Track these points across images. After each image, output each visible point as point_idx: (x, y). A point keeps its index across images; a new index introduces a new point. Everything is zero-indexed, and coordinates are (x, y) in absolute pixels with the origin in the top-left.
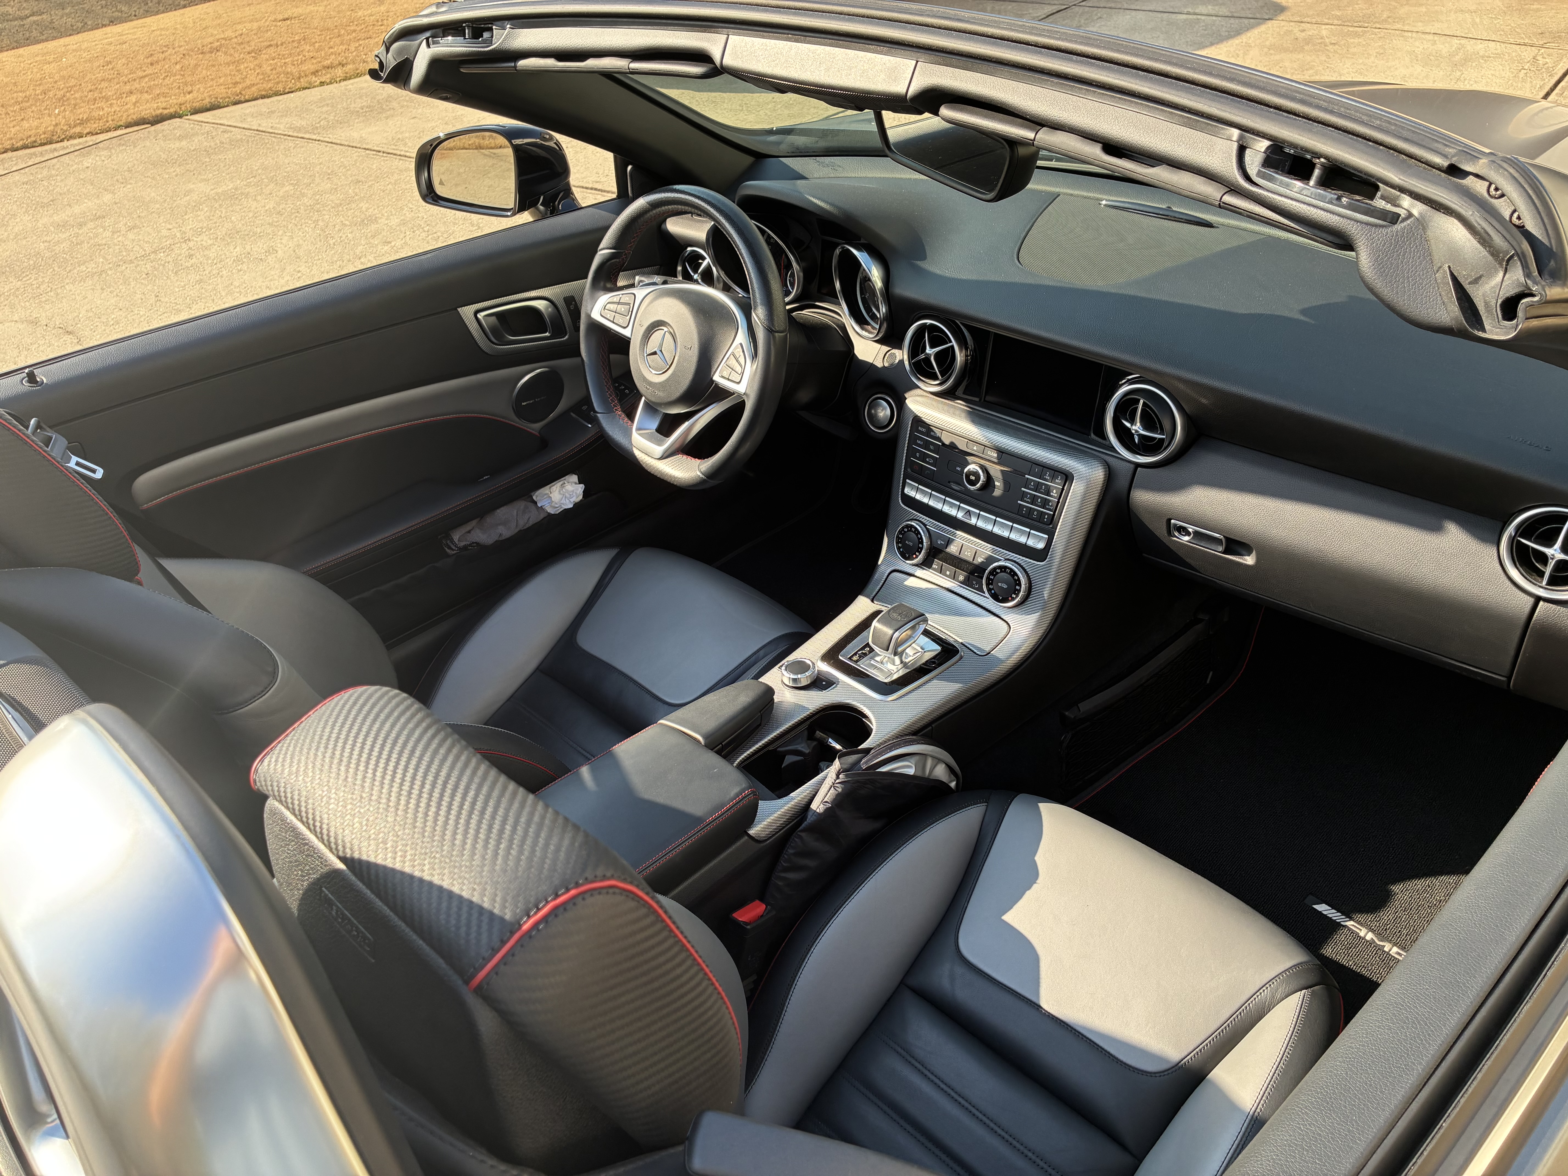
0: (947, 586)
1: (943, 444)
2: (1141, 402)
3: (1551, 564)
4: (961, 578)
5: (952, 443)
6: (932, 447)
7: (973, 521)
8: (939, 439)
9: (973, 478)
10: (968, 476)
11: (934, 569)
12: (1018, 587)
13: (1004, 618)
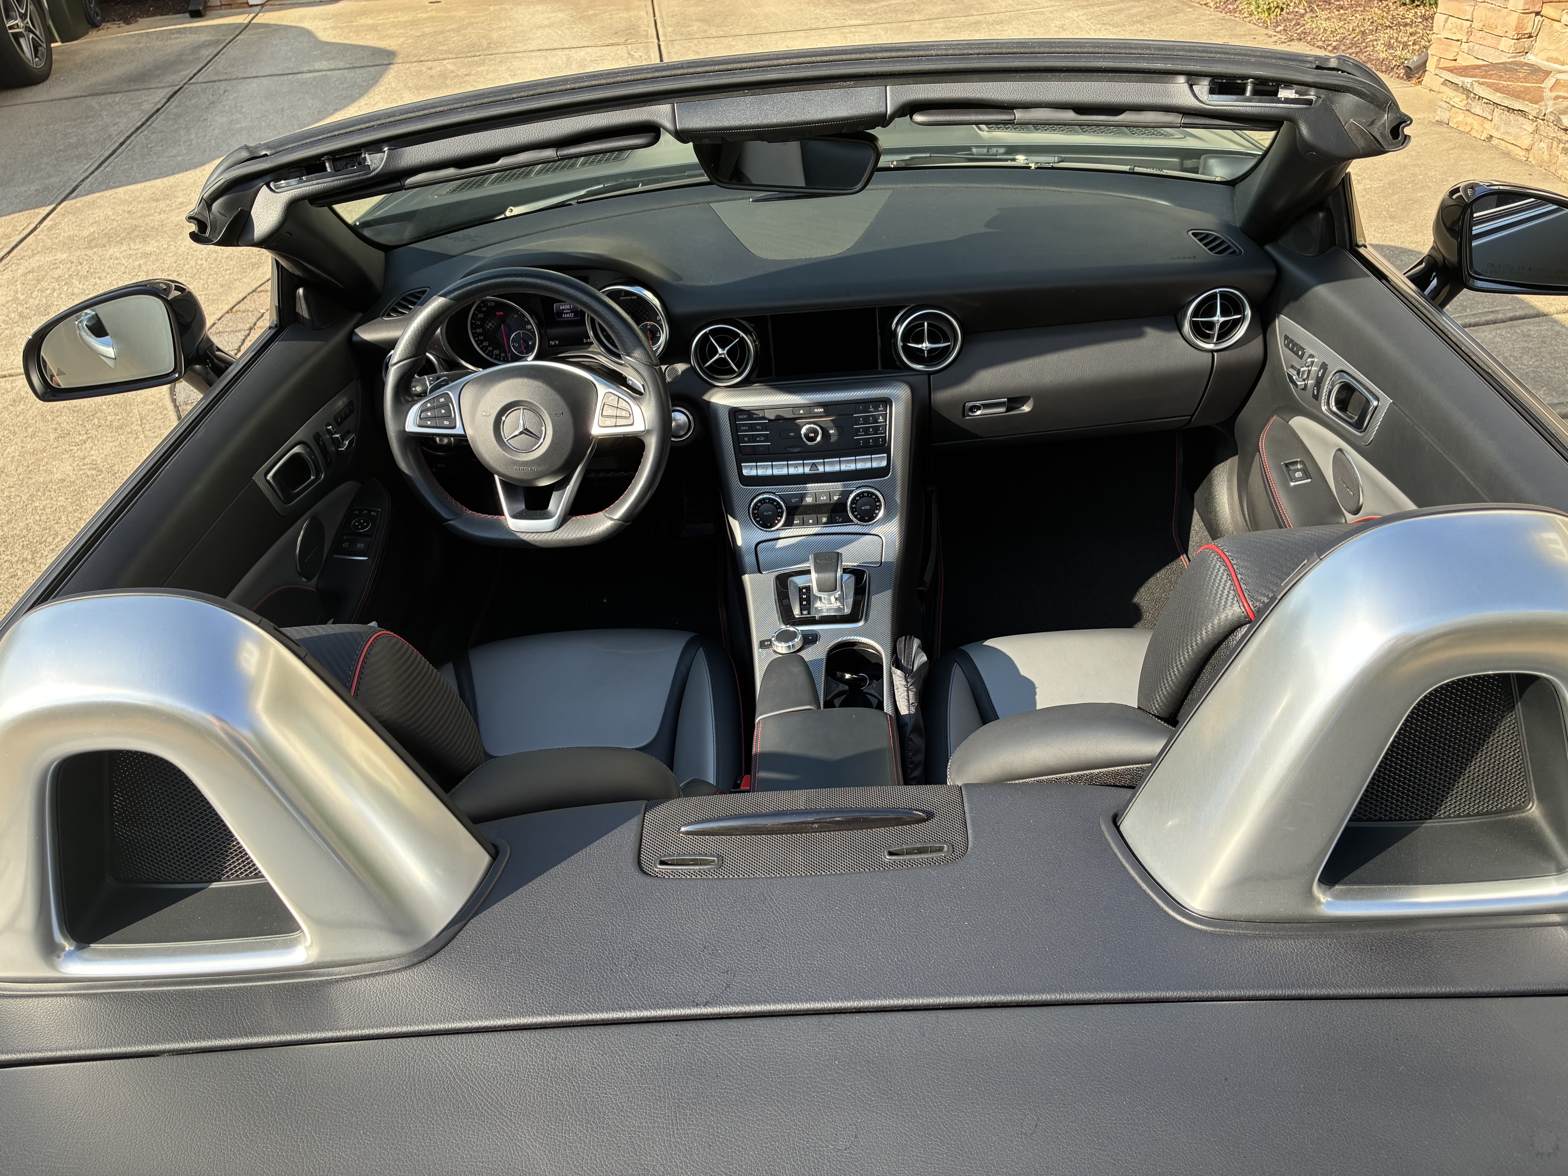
0: (814, 532)
1: (770, 420)
2: (926, 324)
3: (1217, 327)
4: (824, 520)
5: (778, 416)
6: (758, 427)
7: (821, 469)
8: (764, 418)
9: (812, 435)
10: (806, 435)
11: (797, 525)
12: (878, 504)
13: (873, 533)
